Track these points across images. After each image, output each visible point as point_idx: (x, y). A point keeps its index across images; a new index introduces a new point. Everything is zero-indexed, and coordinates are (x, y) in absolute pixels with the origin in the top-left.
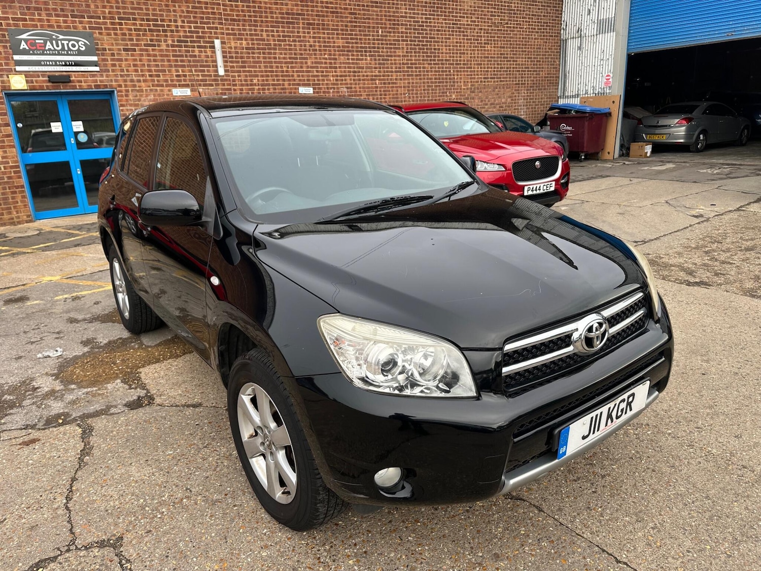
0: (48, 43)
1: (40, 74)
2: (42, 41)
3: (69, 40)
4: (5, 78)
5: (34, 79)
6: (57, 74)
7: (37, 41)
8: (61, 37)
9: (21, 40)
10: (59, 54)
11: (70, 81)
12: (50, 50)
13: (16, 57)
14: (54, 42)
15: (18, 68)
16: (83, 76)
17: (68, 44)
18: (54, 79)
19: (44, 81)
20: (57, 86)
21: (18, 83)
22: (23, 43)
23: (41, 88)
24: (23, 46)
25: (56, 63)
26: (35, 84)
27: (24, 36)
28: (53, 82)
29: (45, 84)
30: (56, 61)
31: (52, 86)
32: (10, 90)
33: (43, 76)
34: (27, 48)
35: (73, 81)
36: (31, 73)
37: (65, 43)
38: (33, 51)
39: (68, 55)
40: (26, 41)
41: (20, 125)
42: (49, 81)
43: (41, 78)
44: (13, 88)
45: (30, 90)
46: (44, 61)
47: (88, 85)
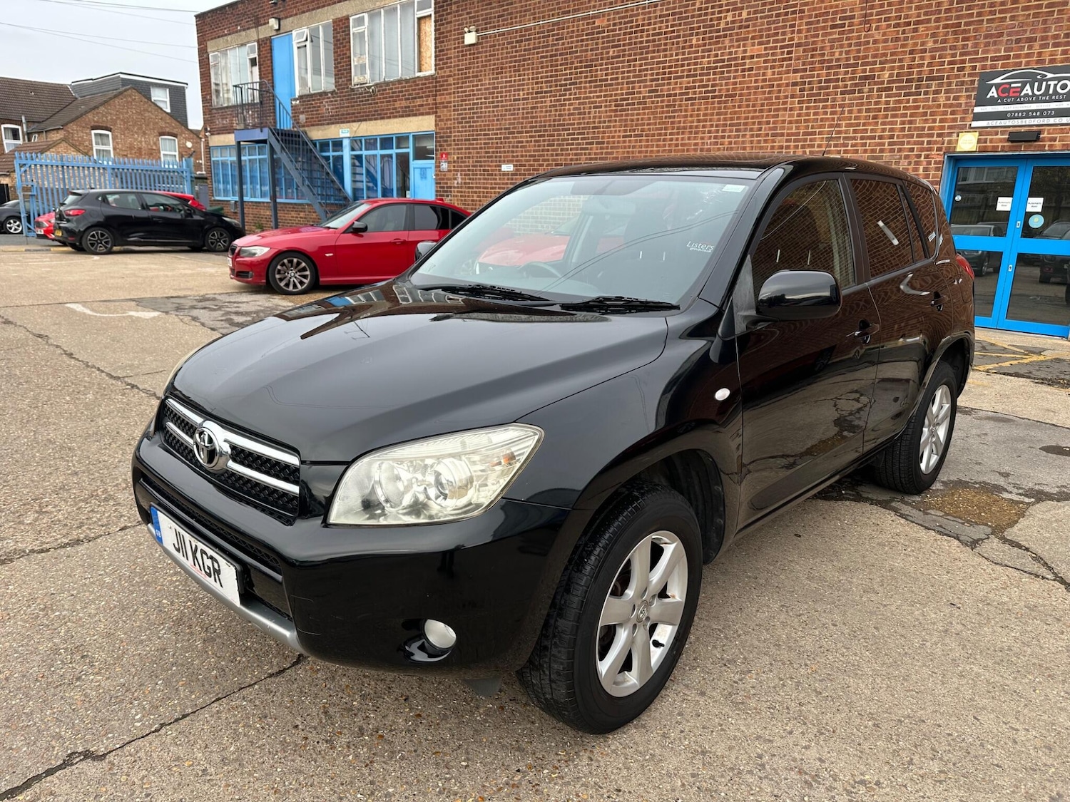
0: (1028, 87)
1: (1000, 130)
2: (1019, 85)
3: (1060, 79)
4: (954, 137)
5: (989, 137)
6: (1023, 130)
7: (1013, 85)
8: (1050, 75)
9: (992, 85)
10: (1037, 101)
11: (1038, 139)
12: (1027, 95)
13: (978, 110)
14: (1036, 84)
15: (975, 124)
16: (1062, 131)
17: (1056, 86)
18: (1016, 138)
19: (1001, 141)
20: (1017, 146)
21: (967, 143)
22: (993, 89)
23: (995, 149)
24: (993, 93)
25: (1027, 114)
26: (988, 144)
27: (998, 81)
28: (1012, 142)
29: (1000, 144)
30: (1027, 112)
31: (1010, 147)
32: (954, 152)
33: (1003, 133)
34: (996, 96)
35: (1043, 140)
36: (989, 129)
37: (1052, 83)
38: (1002, 100)
39: (1050, 101)
40: (998, 86)
41: (958, 198)
42: (1008, 140)
43: (999, 136)
44: (958, 150)
45: (979, 152)
46: (1011, 112)
47: (1064, 145)
